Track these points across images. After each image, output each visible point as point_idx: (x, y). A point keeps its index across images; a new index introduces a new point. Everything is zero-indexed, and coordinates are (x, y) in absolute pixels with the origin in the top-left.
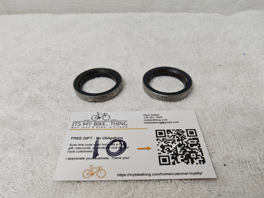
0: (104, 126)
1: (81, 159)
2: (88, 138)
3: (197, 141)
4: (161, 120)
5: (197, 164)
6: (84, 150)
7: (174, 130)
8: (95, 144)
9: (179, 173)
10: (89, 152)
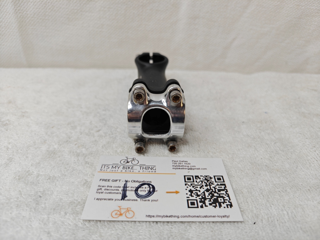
0: (132, 170)
1: (109, 200)
2: (116, 181)
3: (224, 186)
4: (189, 166)
5: (225, 207)
6: (112, 191)
7: (202, 176)
8: (123, 186)
9: (207, 215)
10: (117, 193)
